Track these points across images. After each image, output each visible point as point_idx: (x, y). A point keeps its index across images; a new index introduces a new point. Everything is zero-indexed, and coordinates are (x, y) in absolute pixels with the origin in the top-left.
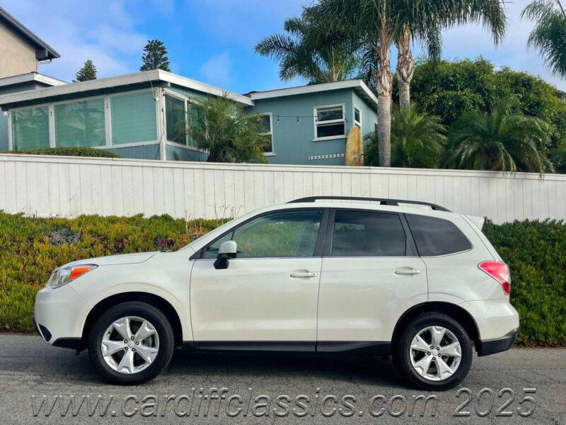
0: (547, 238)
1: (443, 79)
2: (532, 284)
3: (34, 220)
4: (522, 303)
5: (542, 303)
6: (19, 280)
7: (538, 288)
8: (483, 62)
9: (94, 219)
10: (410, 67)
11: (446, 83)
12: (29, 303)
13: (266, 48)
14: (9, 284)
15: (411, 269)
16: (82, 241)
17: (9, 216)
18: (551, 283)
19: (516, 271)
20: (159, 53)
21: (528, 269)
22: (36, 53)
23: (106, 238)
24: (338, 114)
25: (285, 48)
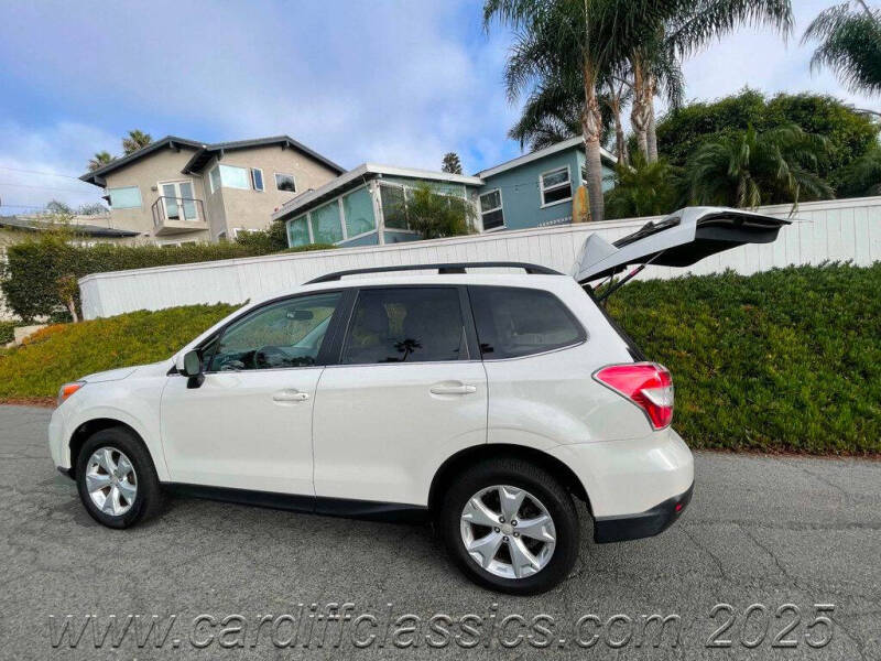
0: (821, 287)
2: (786, 356)
5: (800, 386)
8: (750, 94)
15: (460, 384)
21: (782, 334)
24: (564, 177)
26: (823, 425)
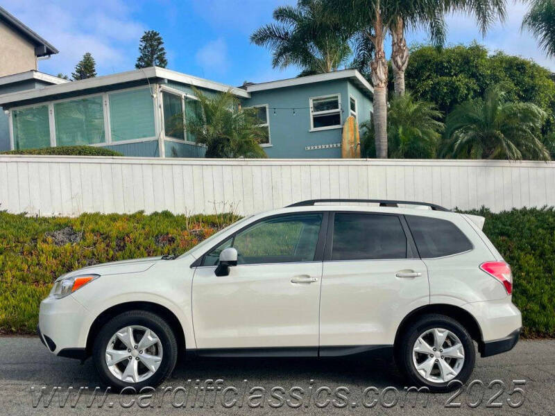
0: (546, 226)
1: (437, 65)
2: (531, 274)
3: (37, 219)
4: (522, 294)
5: (542, 293)
6: (24, 281)
7: (537, 278)
8: (477, 47)
9: (96, 217)
10: (405, 56)
11: (440, 69)
12: (34, 305)
13: (261, 38)
14: (15, 286)
15: (413, 272)
16: (85, 240)
17: (13, 216)
18: (551, 273)
19: (515, 261)
20: (155, 43)
21: (527, 259)
22: (35, 50)
23: (108, 237)
24: (334, 104)
25: (280, 37)
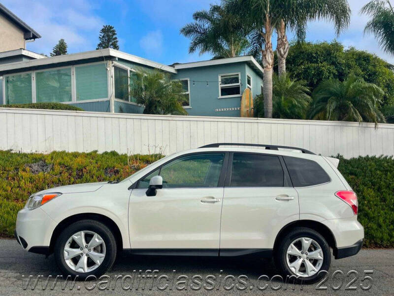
0: (382, 169)
1: (308, 55)
2: (372, 202)
3: (19, 155)
4: (365, 216)
5: (379, 216)
6: (8, 199)
7: (375, 205)
8: (337, 44)
9: (63, 154)
10: (286, 48)
11: (311, 58)
15: (288, 196)
16: (53, 170)
17: (2, 152)
18: (385, 202)
19: (360, 193)
20: (111, 34)
21: (369, 192)
22: (24, 35)
23: (70, 168)
25: (200, 32)
26: (389, 235)
